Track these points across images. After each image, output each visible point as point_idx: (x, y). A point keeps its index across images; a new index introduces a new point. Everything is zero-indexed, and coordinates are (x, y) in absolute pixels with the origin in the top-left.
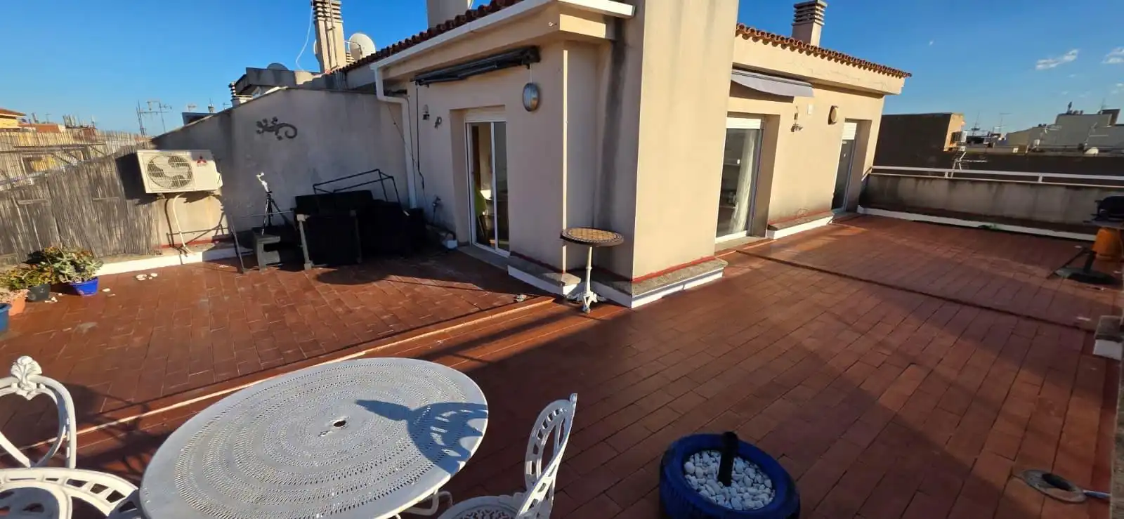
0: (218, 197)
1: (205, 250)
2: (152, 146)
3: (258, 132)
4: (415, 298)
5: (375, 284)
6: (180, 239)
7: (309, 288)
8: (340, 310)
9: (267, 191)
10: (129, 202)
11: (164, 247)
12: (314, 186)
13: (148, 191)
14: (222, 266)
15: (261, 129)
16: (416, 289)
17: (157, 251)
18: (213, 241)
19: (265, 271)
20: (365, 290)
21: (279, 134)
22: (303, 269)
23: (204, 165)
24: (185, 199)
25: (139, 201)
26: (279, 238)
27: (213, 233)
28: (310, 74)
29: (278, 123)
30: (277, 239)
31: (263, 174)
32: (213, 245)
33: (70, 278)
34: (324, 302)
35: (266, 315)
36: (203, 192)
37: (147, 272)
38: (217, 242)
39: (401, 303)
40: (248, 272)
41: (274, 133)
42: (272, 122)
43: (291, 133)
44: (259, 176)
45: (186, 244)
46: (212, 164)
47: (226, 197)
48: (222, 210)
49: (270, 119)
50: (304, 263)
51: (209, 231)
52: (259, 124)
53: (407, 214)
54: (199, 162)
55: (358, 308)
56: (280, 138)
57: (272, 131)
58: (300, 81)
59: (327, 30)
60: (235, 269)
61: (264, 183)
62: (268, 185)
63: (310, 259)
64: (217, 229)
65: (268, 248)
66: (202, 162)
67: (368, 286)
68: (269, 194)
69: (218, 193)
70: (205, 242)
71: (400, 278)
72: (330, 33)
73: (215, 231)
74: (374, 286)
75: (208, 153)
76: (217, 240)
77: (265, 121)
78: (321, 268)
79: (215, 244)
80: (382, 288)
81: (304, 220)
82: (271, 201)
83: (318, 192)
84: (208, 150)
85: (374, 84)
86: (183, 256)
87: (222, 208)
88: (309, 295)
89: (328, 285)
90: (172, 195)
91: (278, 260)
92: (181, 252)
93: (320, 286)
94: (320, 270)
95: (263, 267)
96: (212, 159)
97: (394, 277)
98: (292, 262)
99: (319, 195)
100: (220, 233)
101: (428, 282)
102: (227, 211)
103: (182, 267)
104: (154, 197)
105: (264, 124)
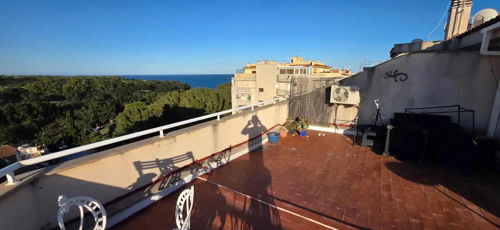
0: (357, 107)
1: (345, 129)
2: (338, 84)
3: (385, 78)
4: (451, 217)
5: (422, 186)
6: (338, 123)
7: (378, 168)
8: (385, 194)
9: (378, 108)
10: (326, 104)
11: (332, 124)
12: (405, 110)
13: (331, 102)
14: (348, 139)
15: (387, 76)
16: (458, 210)
17: (328, 125)
18: (350, 126)
19: (363, 148)
20: (412, 188)
21: (396, 79)
22: (382, 154)
23: (354, 93)
24: (344, 106)
25: (328, 105)
26: (376, 134)
27: (351, 123)
28: (432, 42)
29: (398, 72)
30: (374, 134)
31: (378, 100)
32: (349, 128)
33: (299, 129)
34: (379, 183)
35: (347, 176)
36: (350, 104)
37: (322, 132)
38: (351, 127)
39: (434, 215)
40: (356, 146)
41: (394, 78)
42: (394, 72)
43: (404, 77)
44: (375, 101)
45: (339, 125)
46: (357, 93)
47: (360, 108)
48: (357, 113)
49: (393, 71)
50: (384, 151)
51: (349, 121)
52: (387, 74)
53: (475, 143)
54: (352, 91)
55: (398, 200)
56: (396, 81)
57: (393, 77)
58: (424, 47)
59: (457, 13)
60: (352, 142)
61: (377, 105)
62: (379, 106)
63: (389, 150)
64: (353, 121)
65: (369, 137)
66: (353, 92)
67: (415, 185)
68: (378, 110)
69: (358, 105)
70: (346, 126)
71: (447, 190)
72: (459, 15)
73: (352, 122)
74: (421, 188)
75: (357, 88)
76: (351, 126)
77: (391, 72)
78: (393, 158)
79: (350, 128)
80: (426, 192)
81: (392, 129)
82: (379, 114)
83: (407, 112)
84: (358, 86)
85: (481, 43)
86: (337, 129)
87: (357, 112)
88: (375, 173)
89: (390, 171)
90: (339, 104)
91: (372, 145)
92: (336, 128)
93: (385, 170)
94: (392, 159)
95: (364, 146)
96: (358, 91)
97: (441, 188)
98: (378, 149)
99: (408, 114)
100: (353, 123)
101: (475, 208)
102: (359, 114)
103: (335, 134)
104: (332, 104)
105: (389, 74)
